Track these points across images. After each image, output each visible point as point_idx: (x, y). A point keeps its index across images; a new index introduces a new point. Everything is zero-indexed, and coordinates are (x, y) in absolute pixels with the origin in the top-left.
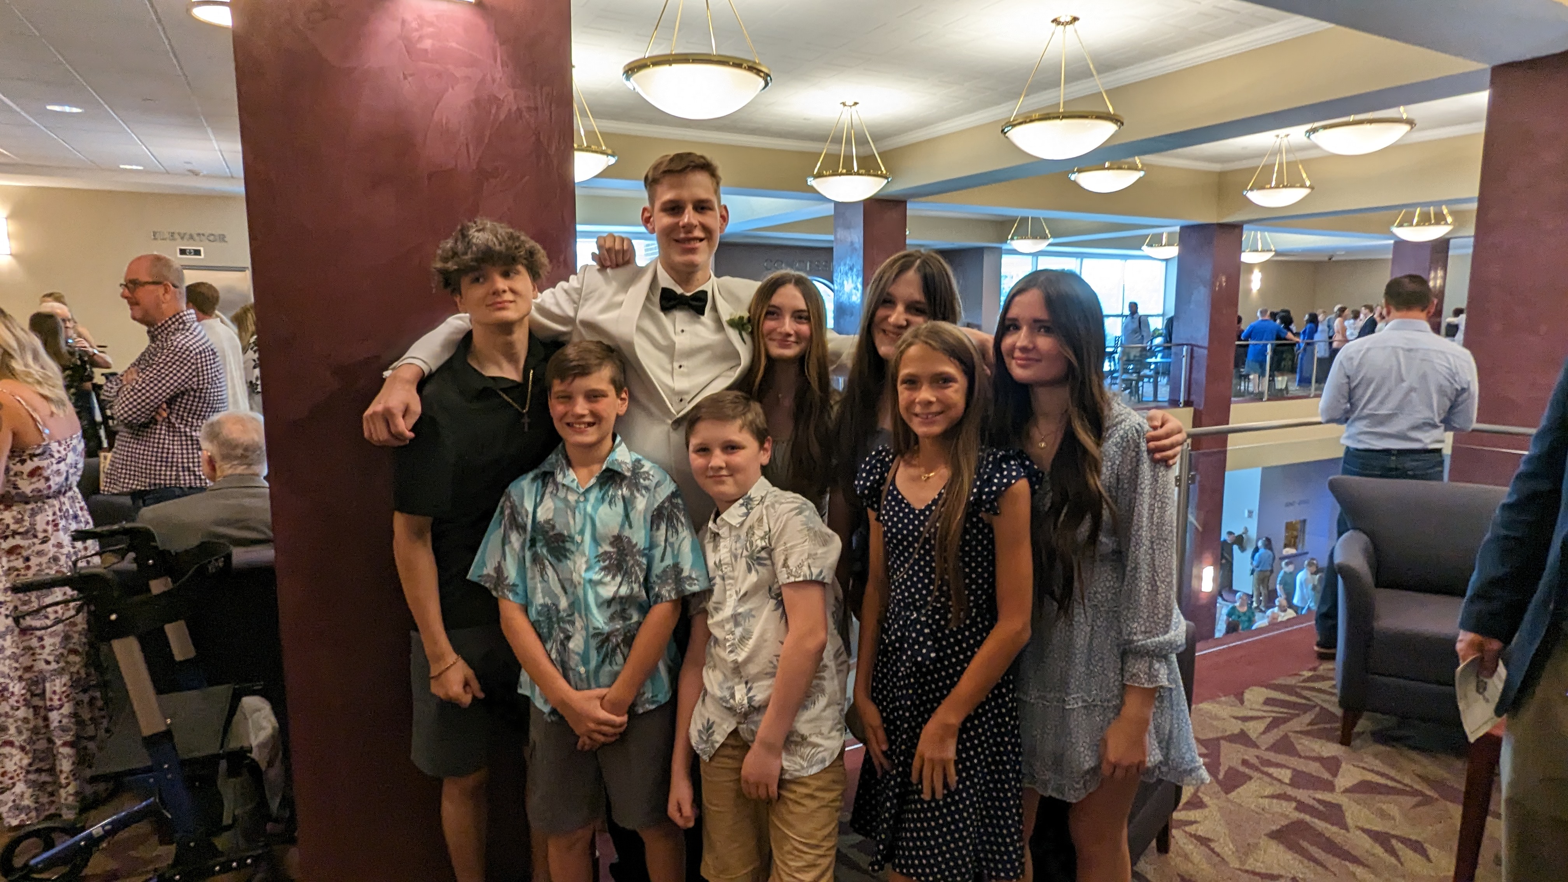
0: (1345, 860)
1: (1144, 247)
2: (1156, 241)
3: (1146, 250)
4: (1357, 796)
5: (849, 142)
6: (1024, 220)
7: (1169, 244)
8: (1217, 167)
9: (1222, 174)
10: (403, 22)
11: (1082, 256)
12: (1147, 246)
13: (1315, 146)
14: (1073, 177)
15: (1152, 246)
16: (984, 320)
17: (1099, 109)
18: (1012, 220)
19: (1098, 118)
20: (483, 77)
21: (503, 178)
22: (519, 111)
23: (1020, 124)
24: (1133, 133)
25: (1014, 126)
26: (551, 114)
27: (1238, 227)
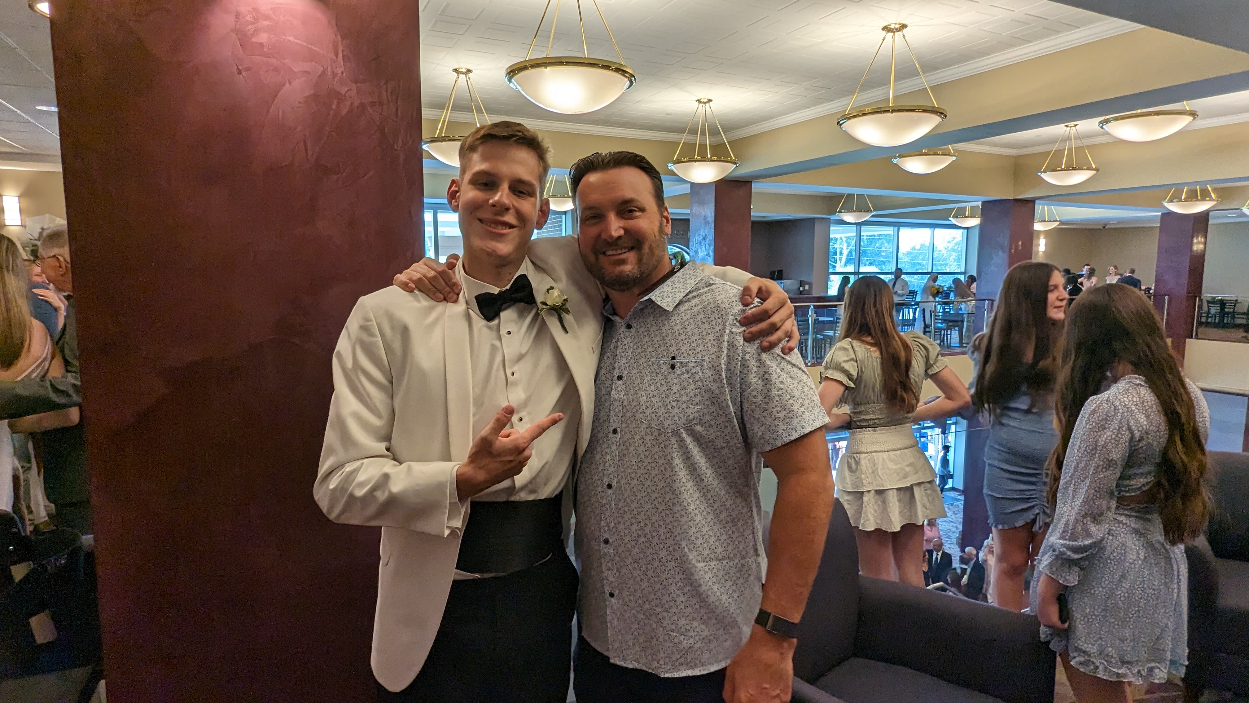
1: (951, 218)
2: (960, 214)
3: (954, 221)
6: (851, 196)
7: (972, 216)
8: (1013, 152)
9: (1017, 158)
10: (238, 15)
11: (898, 225)
12: (953, 217)
13: (1108, 134)
14: (895, 161)
15: (957, 217)
16: (815, 278)
17: (925, 103)
18: (840, 196)
19: (924, 111)
20: (324, 73)
21: (345, 174)
22: (362, 106)
23: (855, 117)
24: (954, 124)
25: (849, 118)
26: (397, 110)
27: (1031, 202)
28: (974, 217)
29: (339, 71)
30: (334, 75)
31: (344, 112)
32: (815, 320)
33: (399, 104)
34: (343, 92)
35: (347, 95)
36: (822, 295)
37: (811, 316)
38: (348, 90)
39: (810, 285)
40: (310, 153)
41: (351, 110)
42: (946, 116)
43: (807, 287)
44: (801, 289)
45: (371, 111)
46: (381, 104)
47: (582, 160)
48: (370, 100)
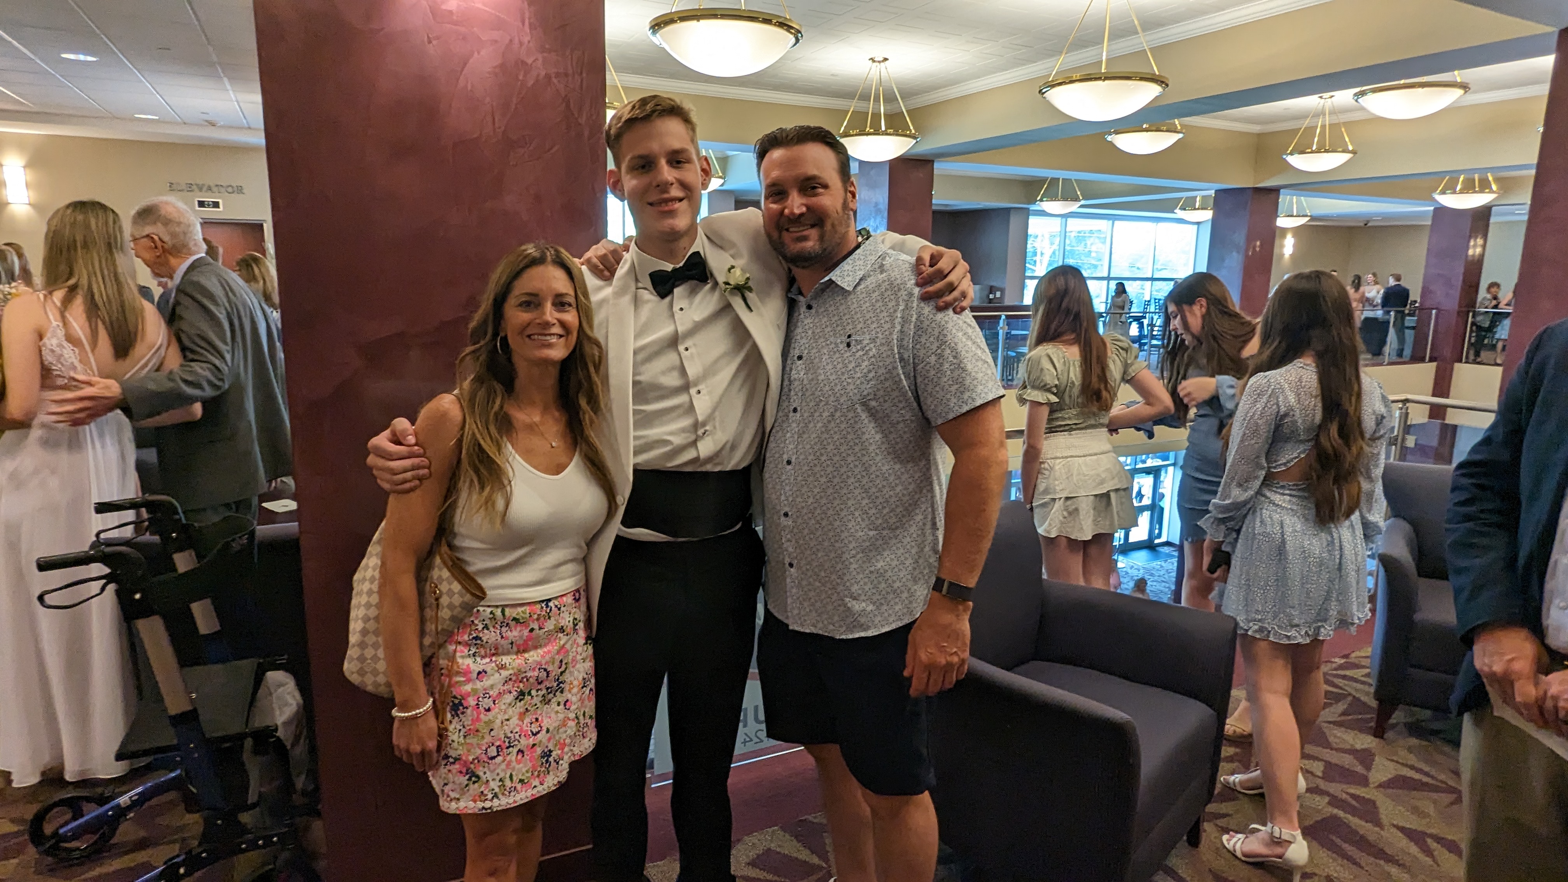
0: (1380, 859)
1: (1177, 211)
2: (1189, 205)
3: (1180, 214)
4: (1390, 791)
5: (877, 99)
6: (1055, 181)
7: (1202, 209)
8: (1256, 129)
9: (1259, 135)
11: (1114, 218)
12: (1180, 209)
13: (1363, 109)
14: (1109, 138)
15: (1185, 209)
16: (1009, 283)
17: (1143, 70)
18: (1042, 181)
19: (1142, 79)
20: (511, 41)
21: (531, 148)
22: (548, 77)
23: (1060, 84)
24: (1176, 96)
25: (1053, 86)
26: (582, 81)
27: (1274, 191)
28: (1205, 209)
29: (526, 39)
30: (521, 44)
31: (530, 83)
32: (1007, 333)
33: (584, 75)
34: (530, 61)
35: (534, 64)
36: (1016, 303)
37: (1001, 328)
38: (534, 61)
39: (1002, 291)
40: (497, 125)
41: (537, 81)
42: (1167, 85)
43: (998, 294)
44: (991, 296)
45: (555, 81)
46: (566, 75)
47: (767, 136)
48: (556, 70)
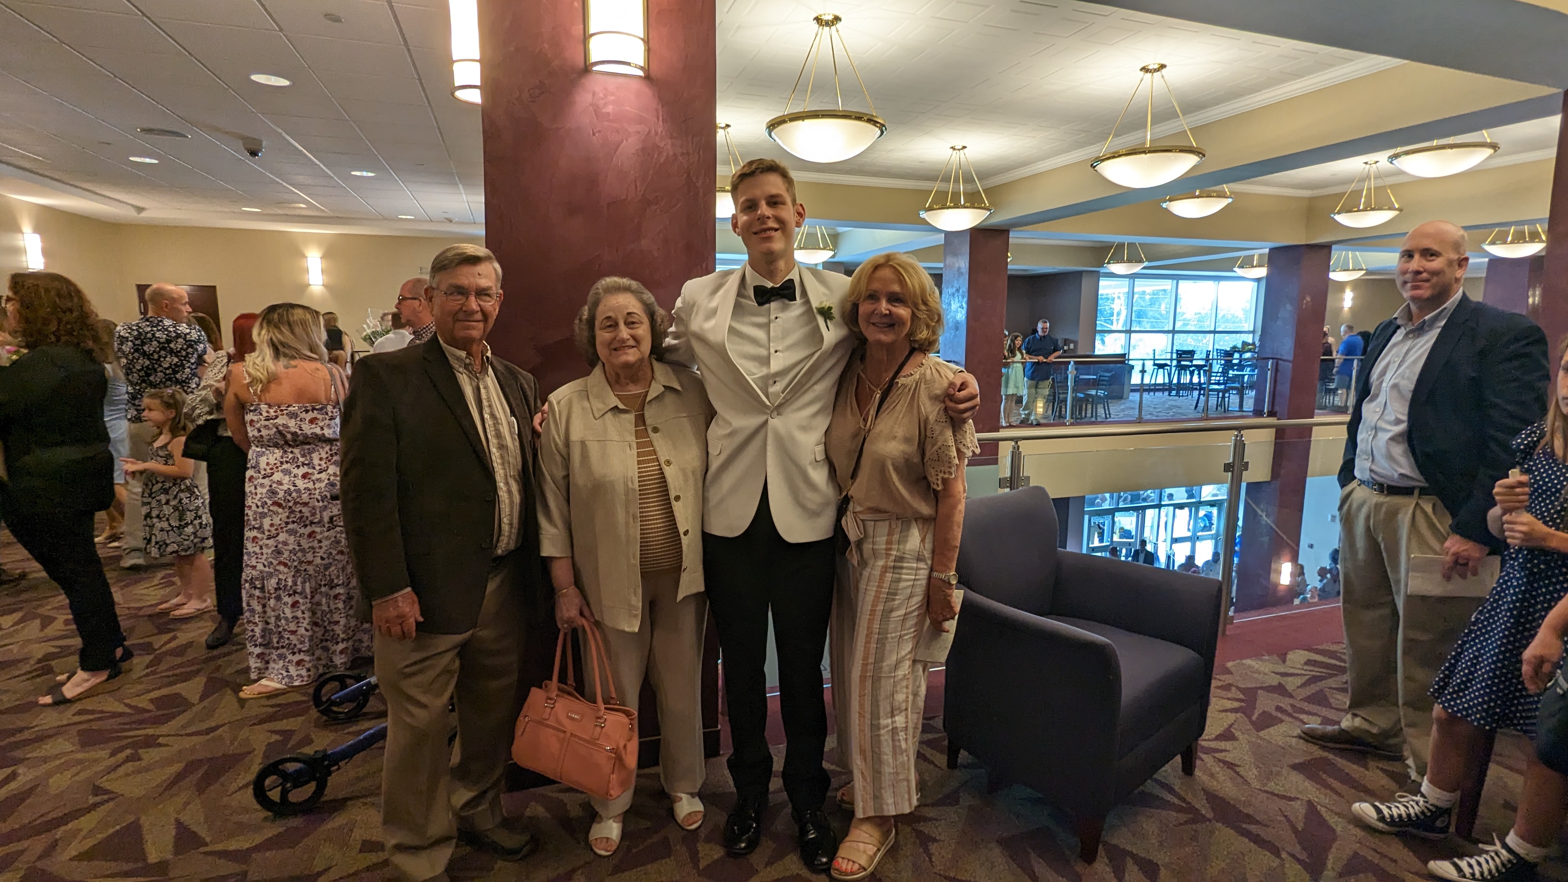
8: (1307, 193)
9: (1311, 200)
11: (1178, 278)
14: (1163, 205)
19: (1182, 151)
27: (1326, 248)
28: (1261, 266)
29: (660, 130)
30: (657, 133)
31: (662, 160)
33: (699, 154)
34: (662, 145)
35: (665, 147)
37: (1070, 372)
38: (665, 144)
40: (639, 190)
41: (667, 159)
42: (1205, 156)
45: (681, 159)
46: (688, 154)
48: (681, 151)
